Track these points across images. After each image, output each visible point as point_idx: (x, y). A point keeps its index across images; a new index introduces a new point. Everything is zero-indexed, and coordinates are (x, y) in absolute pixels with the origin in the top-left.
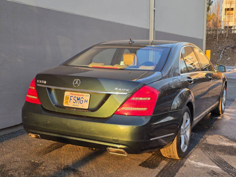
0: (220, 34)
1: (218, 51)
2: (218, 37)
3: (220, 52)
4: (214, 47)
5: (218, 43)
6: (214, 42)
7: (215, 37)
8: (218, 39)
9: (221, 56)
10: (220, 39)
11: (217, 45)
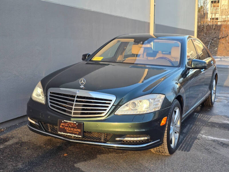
0: (208, 26)
1: (206, 42)
2: (206, 29)
3: (208, 43)
4: (202, 38)
5: (206, 35)
6: (202, 33)
7: (203, 29)
8: (206, 31)
9: (208, 46)
10: (208, 30)
11: (205, 36)
